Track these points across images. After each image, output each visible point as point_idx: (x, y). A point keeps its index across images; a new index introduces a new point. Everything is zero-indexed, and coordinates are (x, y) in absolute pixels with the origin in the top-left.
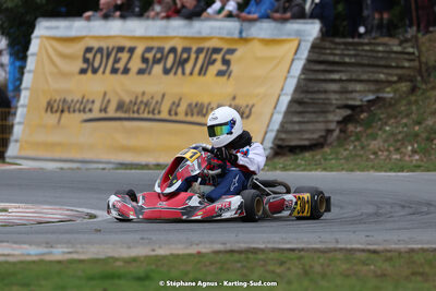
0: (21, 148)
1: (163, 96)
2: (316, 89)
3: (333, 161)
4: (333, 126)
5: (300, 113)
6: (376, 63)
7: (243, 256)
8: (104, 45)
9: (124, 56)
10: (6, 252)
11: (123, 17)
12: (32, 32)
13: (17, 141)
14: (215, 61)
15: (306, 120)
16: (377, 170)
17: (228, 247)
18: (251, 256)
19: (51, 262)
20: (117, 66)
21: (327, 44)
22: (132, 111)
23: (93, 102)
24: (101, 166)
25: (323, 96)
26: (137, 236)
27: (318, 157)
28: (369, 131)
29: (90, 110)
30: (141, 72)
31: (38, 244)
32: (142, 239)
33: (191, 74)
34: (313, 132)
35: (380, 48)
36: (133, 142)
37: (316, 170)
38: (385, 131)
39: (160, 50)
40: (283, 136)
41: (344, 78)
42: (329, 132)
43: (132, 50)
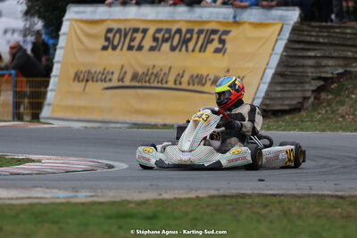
0: (53, 111)
1: (170, 68)
2: (295, 64)
3: (309, 123)
4: (309, 94)
5: (281, 83)
6: (345, 43)
7: (233, 200)
8: (122, 26)
9: (139, 36)
10: (39, 195)
11: (138, 4)
12: (63, 16)
13: (49, 105)
14: (213, 40)
15: (287, 89)
16: (344, 130)
17: (222, 192)
18: (240, 200)
19: (76, 204)
20: (132, 44)
21: (305, 27)
22: (144, 81)
23: (112, 73)
24: (118, 125)
25: (300, 70)
26: (147, 184)
27: (296, 119)
28: (338, 99)
29: (110, 80)
30: (152, 49)
31: (66, 189)
32: (152, 185)
33: (193, 51)
34: (292, 99)
35: (349, 31)
36: (145, 106)
37: (295, 130)
38: (352, 99)
39: (168, 31)
40: (268, 102)
41: (318, 55)
42: (306, 99)
43: (145, 31)
